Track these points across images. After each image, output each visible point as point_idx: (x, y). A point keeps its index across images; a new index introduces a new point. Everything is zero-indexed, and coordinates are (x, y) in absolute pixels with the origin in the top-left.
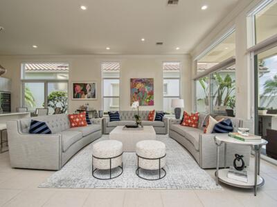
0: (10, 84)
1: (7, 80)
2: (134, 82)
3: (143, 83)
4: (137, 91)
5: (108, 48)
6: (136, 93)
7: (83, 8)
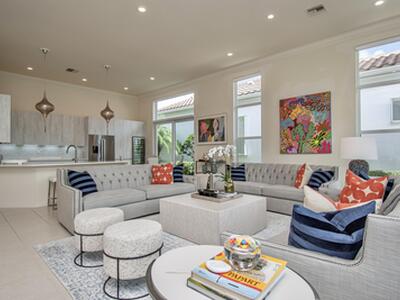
0: (144, 128)
1: (141, 123)
2: (286, 105)
3: (305, 105)
4: (292, 124)
5: (230, 54)
6: (291, 128)
7: (142, 10)
